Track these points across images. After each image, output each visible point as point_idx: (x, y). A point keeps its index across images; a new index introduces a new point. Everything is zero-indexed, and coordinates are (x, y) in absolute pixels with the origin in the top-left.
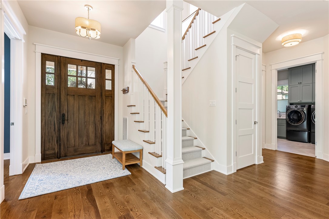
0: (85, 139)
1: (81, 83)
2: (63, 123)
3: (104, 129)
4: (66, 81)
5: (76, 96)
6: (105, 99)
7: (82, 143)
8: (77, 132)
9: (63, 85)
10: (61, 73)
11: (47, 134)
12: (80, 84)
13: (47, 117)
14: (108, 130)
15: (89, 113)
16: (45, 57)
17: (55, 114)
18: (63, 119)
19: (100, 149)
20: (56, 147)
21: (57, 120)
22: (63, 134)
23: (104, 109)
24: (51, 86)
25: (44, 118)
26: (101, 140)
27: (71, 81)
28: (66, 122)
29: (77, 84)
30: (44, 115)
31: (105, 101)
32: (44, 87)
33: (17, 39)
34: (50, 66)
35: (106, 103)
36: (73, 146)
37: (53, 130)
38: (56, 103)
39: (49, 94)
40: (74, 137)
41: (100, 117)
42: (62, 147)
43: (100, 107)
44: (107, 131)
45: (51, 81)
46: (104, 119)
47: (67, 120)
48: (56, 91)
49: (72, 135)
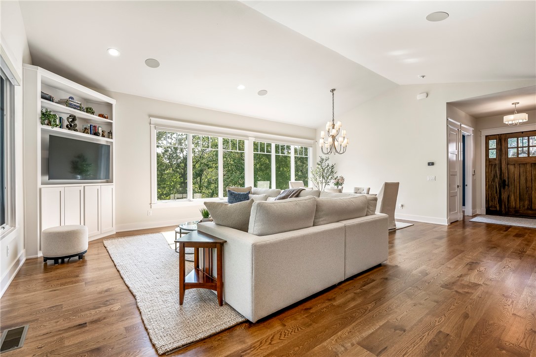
0: (527, 203)
1: (523, 152)
2: (504, 188)
4: (507, 153)
5: (516, 165)
7: (524, 206)
8: (518, 196)
9: (503, 157)
10: (502, 148)
11: (490, 195)
12: (521, 153)
13: (490, 182)
15: (532, 179)
16: (488, 138)
17: (497, 180)
18: (503, 184)
20: (498, 206)
21: (499, 185)
22: (504, 196)
24: (494, 159)
25: (488, 183)
27: (511, 153)
28: (507, 187)
29: (518, 154)
30: (487, 180)
32: (488, 160)
33: (468, 135)
34: (493, 144)
36: (514, 207)
37: (495, 192)
38: (498, 172)
39: (492, 165)
40: (515, 200)
42: (503, 207)
45: (493, 155)
47: (508, 185)
48: (497, 162)
49: (512, 197)
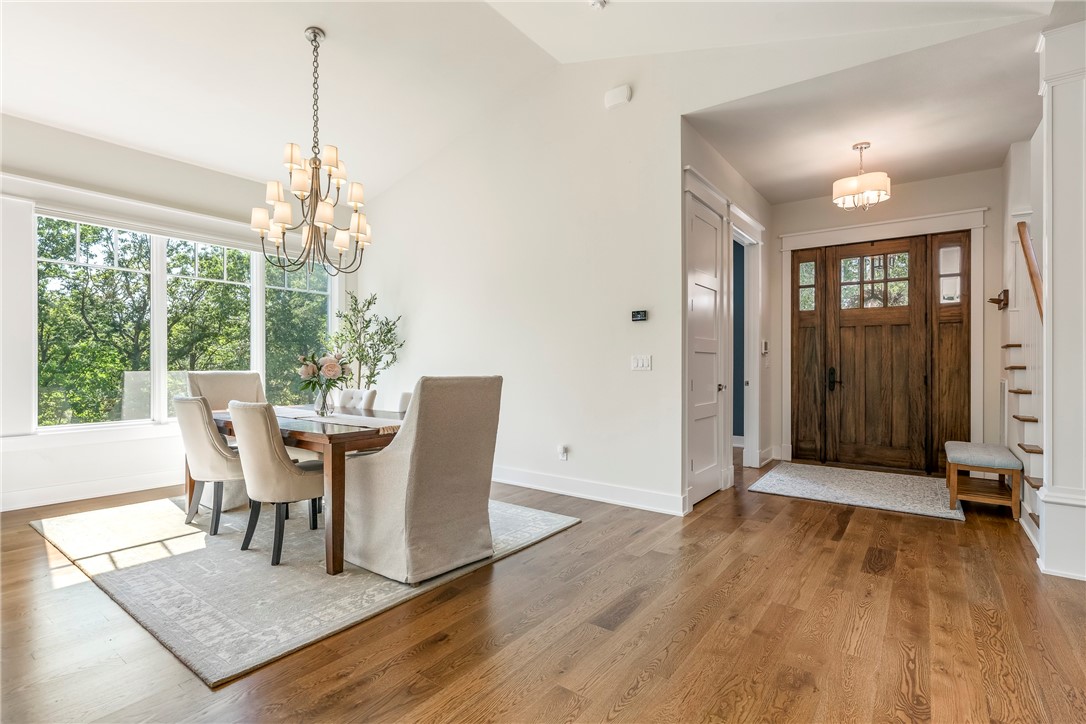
0: (881, 429)
1: (874, 296)
2: (832, 389)
3: (935, 410)
4: (838, 299)
5: (858, 328)
6: (939, 328)
7: (875, 439)
8: (863, 410)
9: (831, 308)
10: (829, 283)
11: (801, 409)
12: (869, 298)
13: (802, 376)
14: (949, 414)
15: (892, 365)
16: (798, 256)
17: (817, 369)
18: (831, 381)
19: (923, 462)
20: (818, 438)
21: (820, 382)
22: (832, 412)
23: (935, 356)
24: (811, 313)
25: (796, 376)
26: (926, 439)
27: (848, 298)
28: (837, 386)
29: (862, 300)
30: (795, 370)
31: (939, 336)
32: (797, 316)
33: (751, 245)
34: (808, 274)
35: (940, 340)
36: (853, 440)
37: (812, 399)
38: (818, 347)
39: (806, 328)
40: (856, 422)
41: (922, 379)
42: (829, 439)
43: (923, 352)
44: (945, 416)
45: (808, 301)
46: (936, 384)
47: (840, 382)
48: (817, 321)
49: (850, 416)
